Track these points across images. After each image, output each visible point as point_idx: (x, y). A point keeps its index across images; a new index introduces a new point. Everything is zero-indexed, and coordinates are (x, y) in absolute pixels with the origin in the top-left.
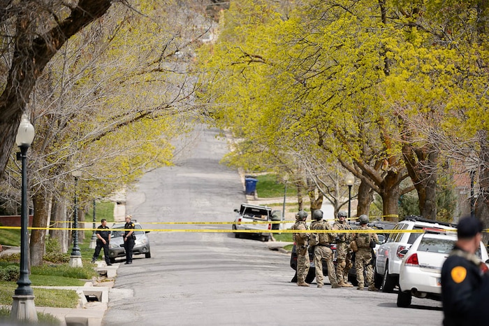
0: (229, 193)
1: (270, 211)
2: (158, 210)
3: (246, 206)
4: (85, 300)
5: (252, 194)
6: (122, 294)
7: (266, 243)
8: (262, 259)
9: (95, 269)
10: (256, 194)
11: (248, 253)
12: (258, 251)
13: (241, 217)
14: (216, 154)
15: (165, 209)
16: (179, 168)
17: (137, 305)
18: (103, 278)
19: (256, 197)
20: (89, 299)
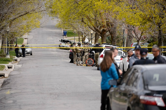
0: (58, 36)
1: (70, 41)
2: (37, 41)
3: (63, 39)
4: (7, 68)
5: (65, 36)
6: (18, 66)
7: (69, 50)
8: (65, 55)
9: (14, 59)
10: (67, 36)
11: (62, 54)
12: (66, 53)
13: (61, 43)
14: (55, 24)
15: (39, 40)
16: (42, 28)
17: (21, 69)
18: (16, 61)
19: (67, 37)
20: (9, 68)
